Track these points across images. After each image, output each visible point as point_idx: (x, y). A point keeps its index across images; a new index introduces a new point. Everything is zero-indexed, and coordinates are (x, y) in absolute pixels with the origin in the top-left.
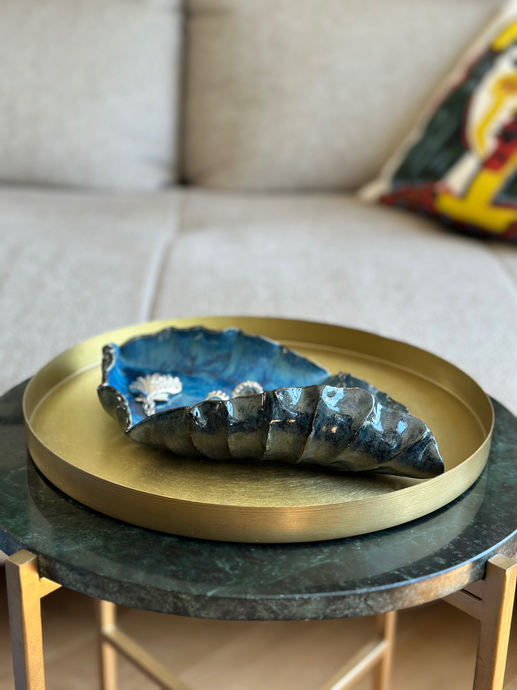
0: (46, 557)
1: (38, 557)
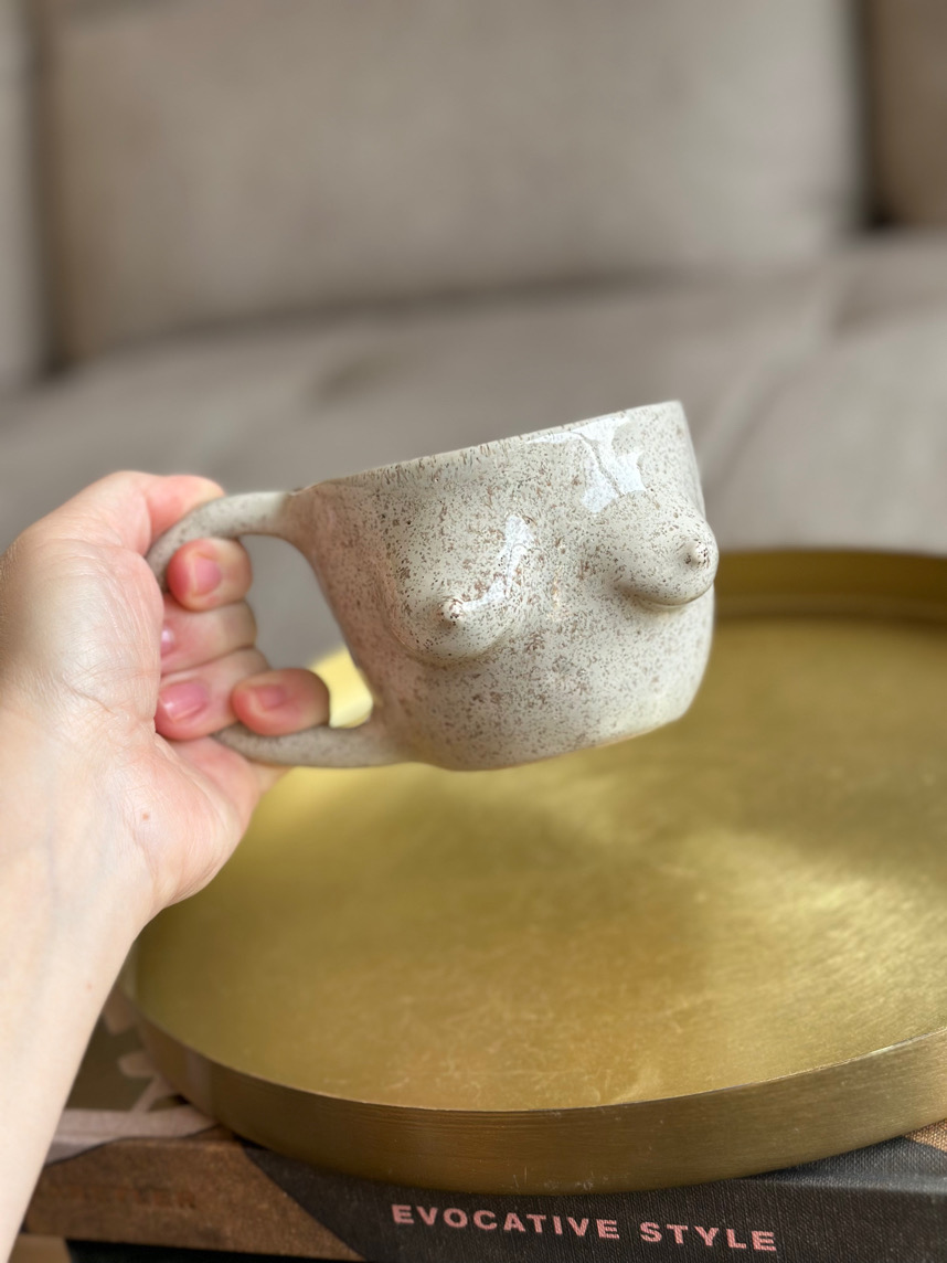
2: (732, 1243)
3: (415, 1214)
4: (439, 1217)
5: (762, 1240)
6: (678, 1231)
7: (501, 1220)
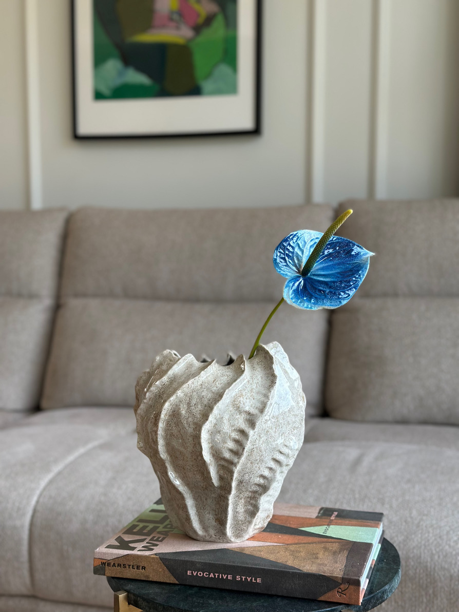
2: (253, 581)
3: (192, 572)
4: (197, 574)
5: (259, 580)
6: (244, 578)
7: (209, 575)
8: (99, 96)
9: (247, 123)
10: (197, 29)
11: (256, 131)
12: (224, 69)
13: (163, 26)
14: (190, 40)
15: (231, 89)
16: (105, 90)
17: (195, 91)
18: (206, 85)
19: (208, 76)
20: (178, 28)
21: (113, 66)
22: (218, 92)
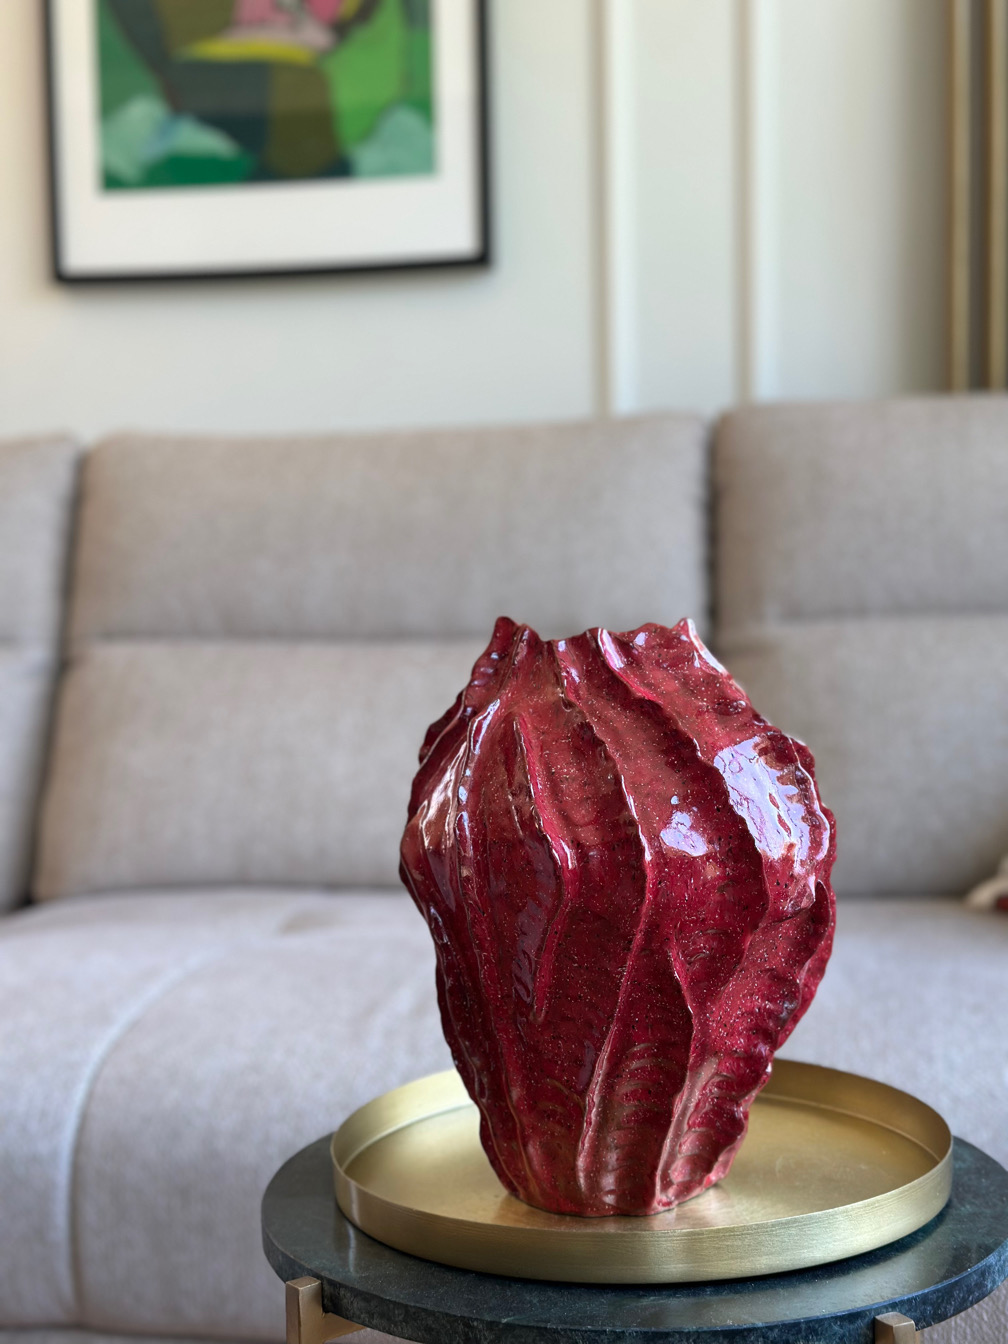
0: (332, 1283)
1: (322, 1284)
8: (112, 182)
9: (460, 240)
10: (341, 29)
11: (481, 260)
12: (405, 120)
13: (260, 22)
14: (325, 54)
15: (422, 162)
16: (126, 168)
17: (336, 167)
18: (365, 156)
19: (368, 134)
20: (294, 25)
21: (144, 112)
22: (393, 170)
